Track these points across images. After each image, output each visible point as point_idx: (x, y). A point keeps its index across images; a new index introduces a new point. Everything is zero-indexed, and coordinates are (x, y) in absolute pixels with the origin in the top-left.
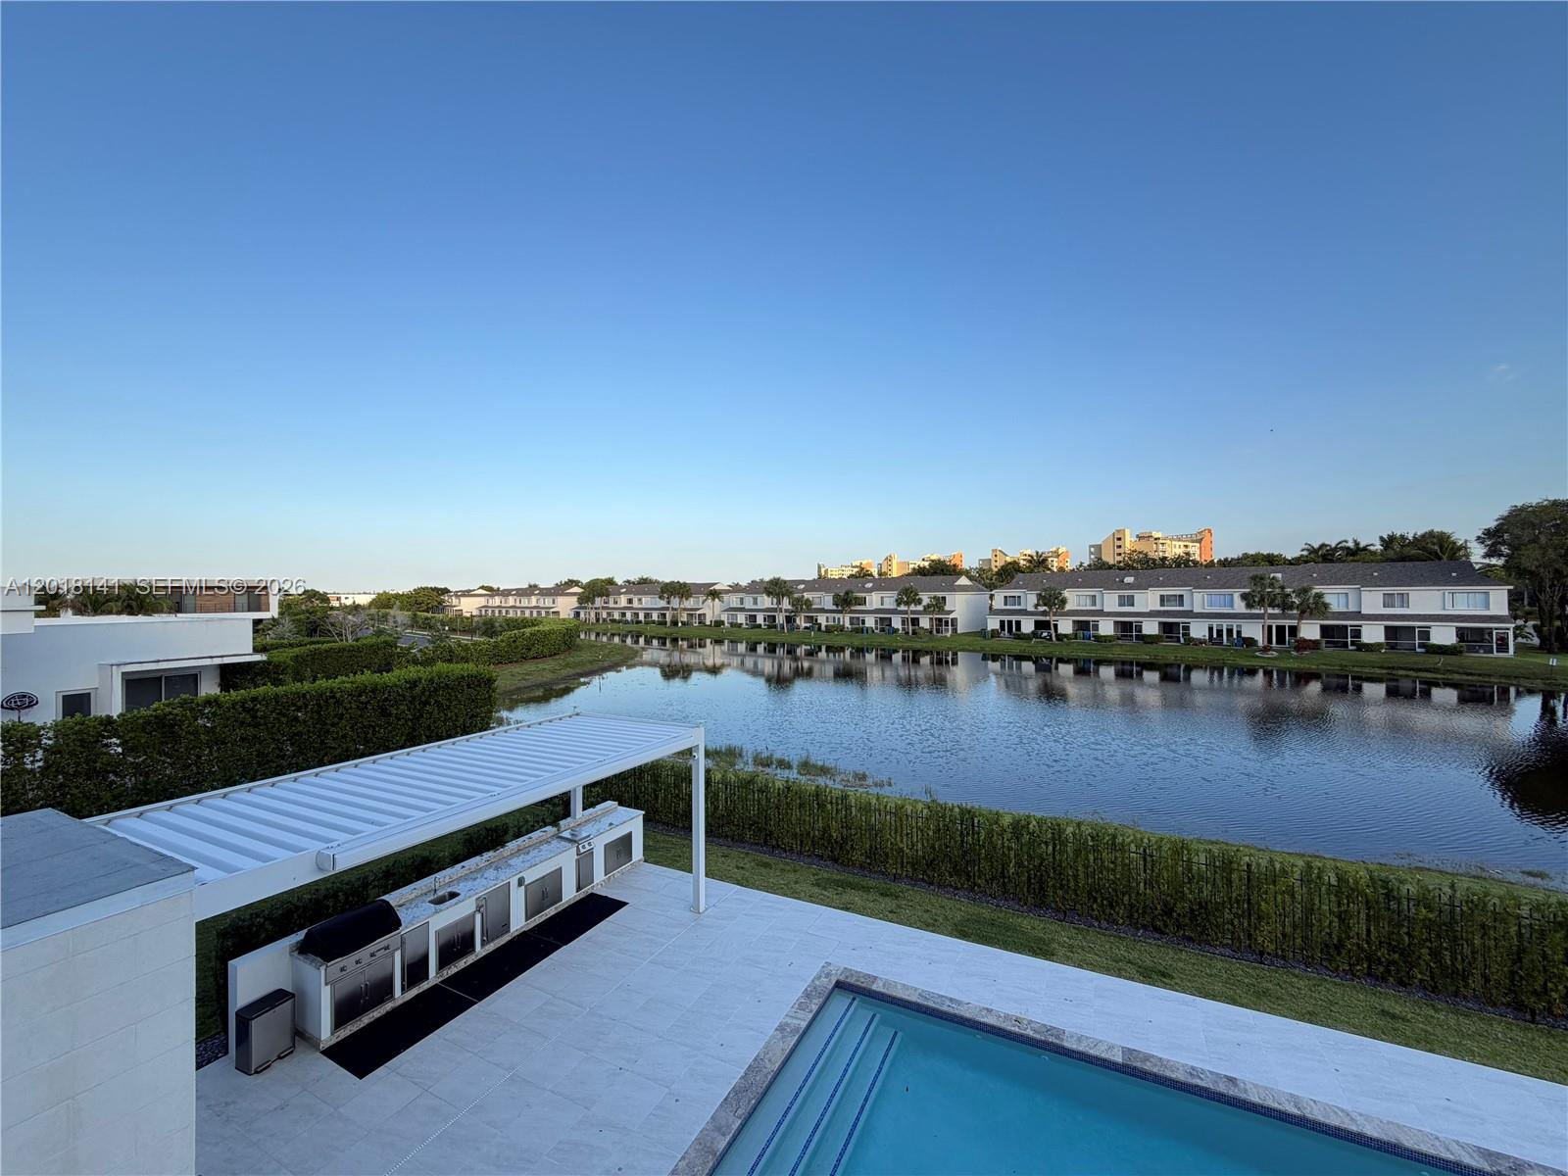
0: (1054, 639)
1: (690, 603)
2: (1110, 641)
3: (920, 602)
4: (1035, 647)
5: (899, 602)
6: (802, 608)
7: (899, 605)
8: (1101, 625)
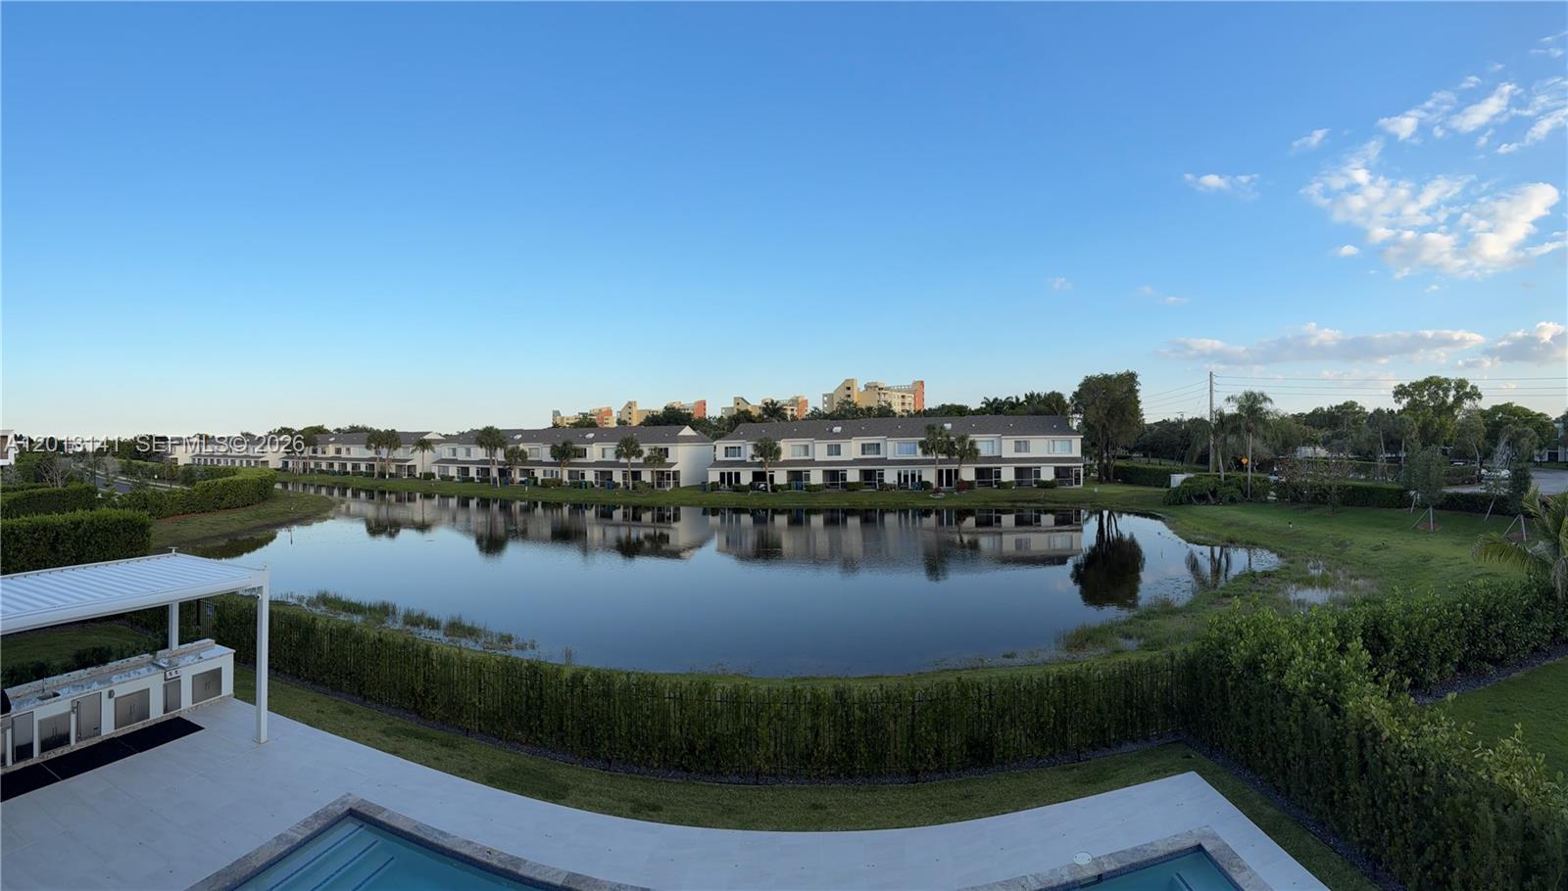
0: (769, 490)
1: (399, 453)
2: (819, 490)
3: (639, 454)
4: (753, 500)
5: (618, 454)
6: (516, 460)
7: (618, 457)
8: (812, 474)
